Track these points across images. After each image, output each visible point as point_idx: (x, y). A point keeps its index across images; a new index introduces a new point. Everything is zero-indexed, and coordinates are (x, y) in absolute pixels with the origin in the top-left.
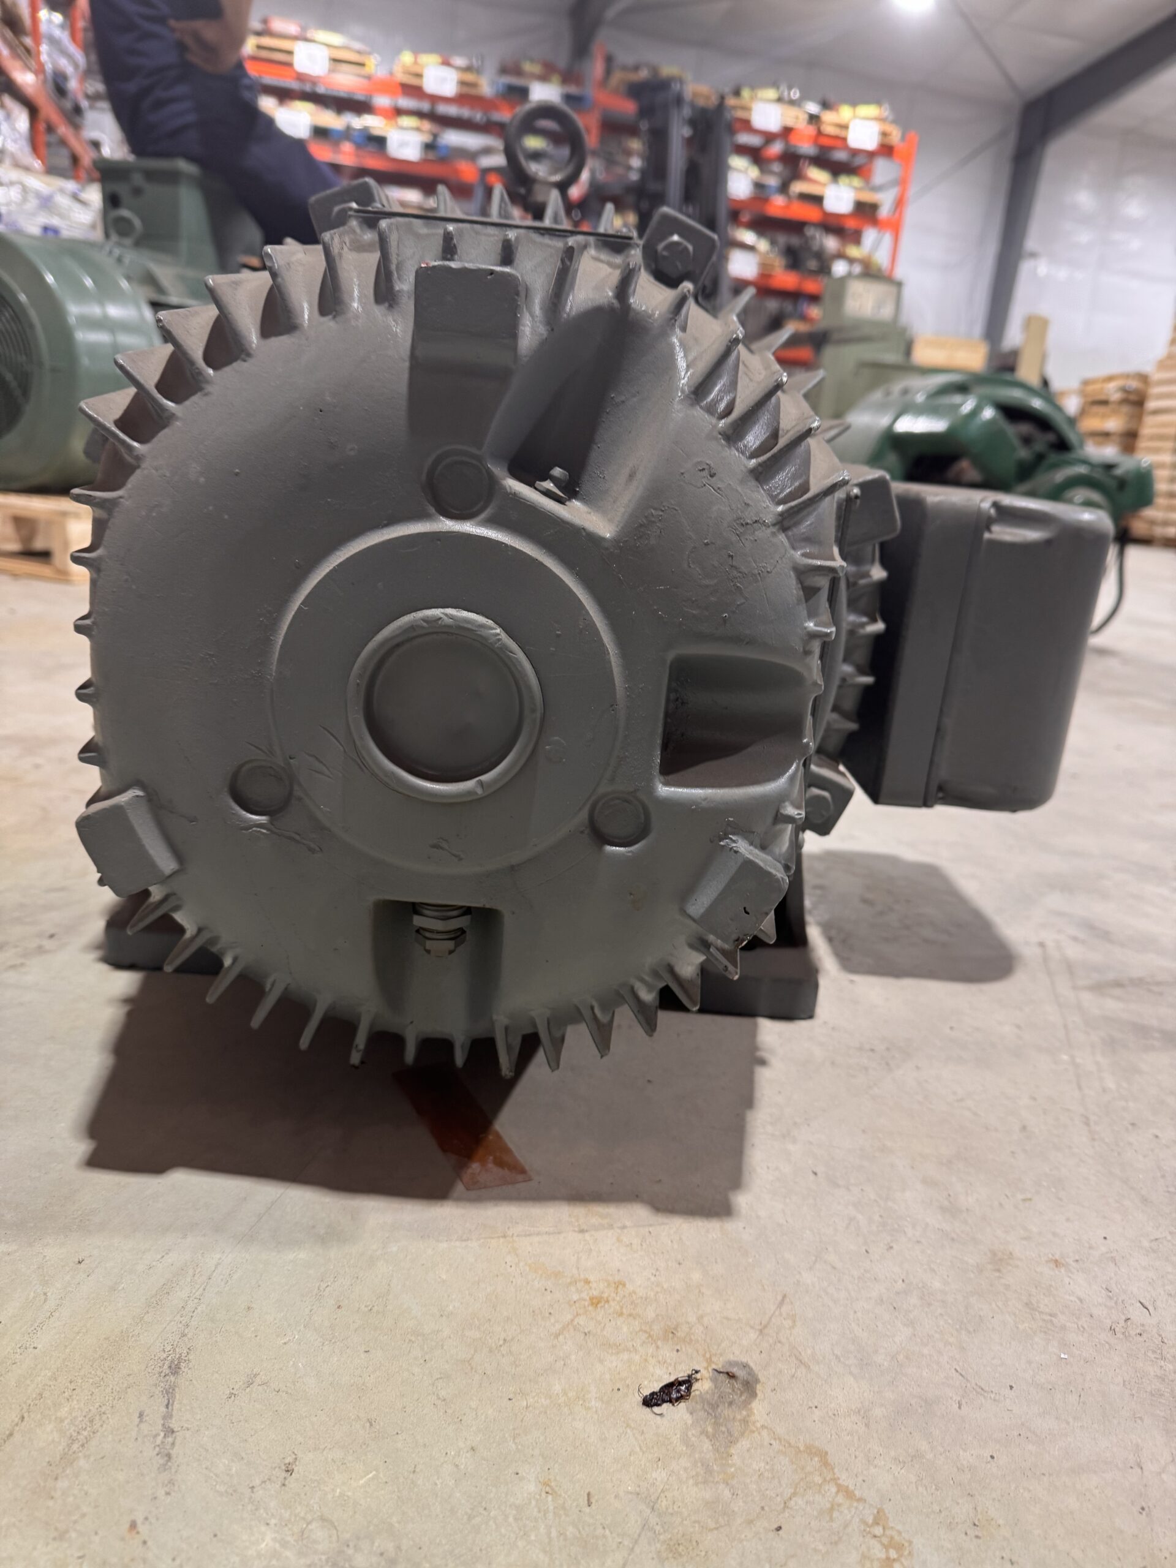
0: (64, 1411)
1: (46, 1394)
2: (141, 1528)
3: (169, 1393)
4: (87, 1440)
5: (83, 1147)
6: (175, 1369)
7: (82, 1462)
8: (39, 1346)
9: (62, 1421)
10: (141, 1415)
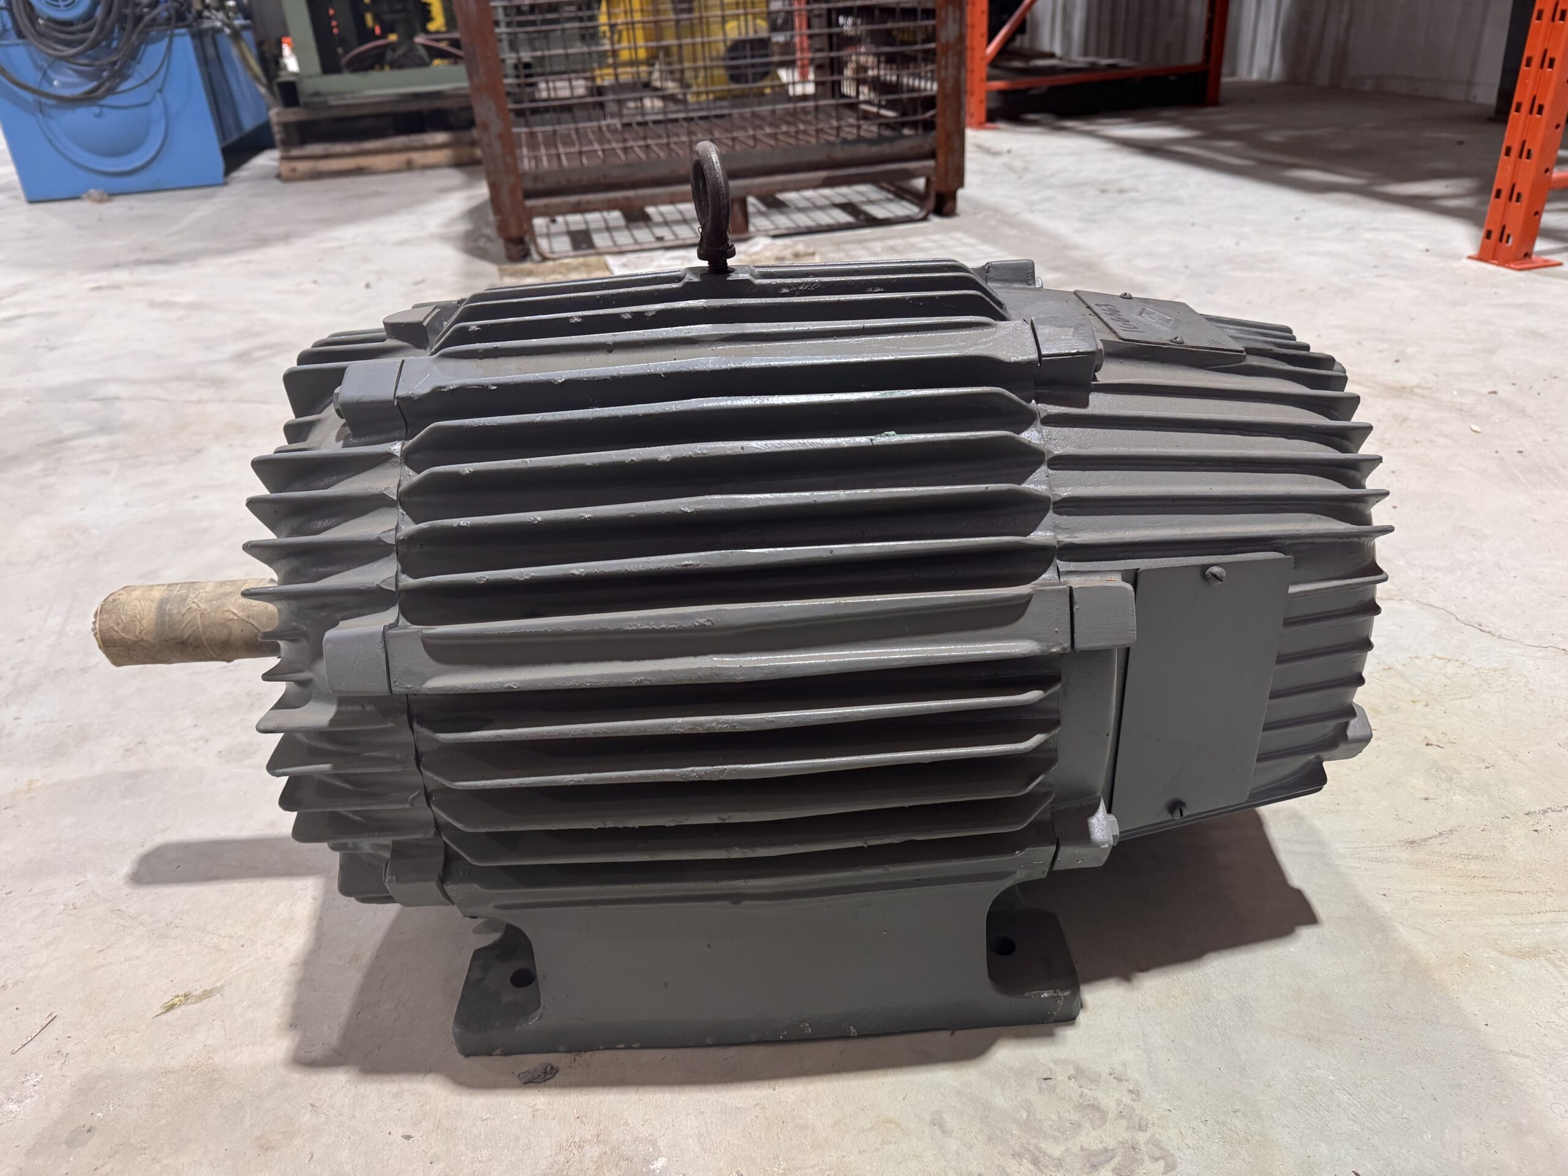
0: (1461, 866)
1: (1458, 875)
2: (1482, 828)
3: (1425, 840)
4: (1465, 855)
5: (1305, 934)
6: (1413, 842)
7: (1475, 852)
8: (1440, 888)
9: (1464, 866)
10: (1442, 844)
